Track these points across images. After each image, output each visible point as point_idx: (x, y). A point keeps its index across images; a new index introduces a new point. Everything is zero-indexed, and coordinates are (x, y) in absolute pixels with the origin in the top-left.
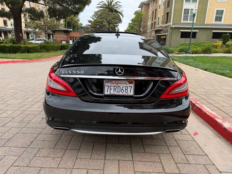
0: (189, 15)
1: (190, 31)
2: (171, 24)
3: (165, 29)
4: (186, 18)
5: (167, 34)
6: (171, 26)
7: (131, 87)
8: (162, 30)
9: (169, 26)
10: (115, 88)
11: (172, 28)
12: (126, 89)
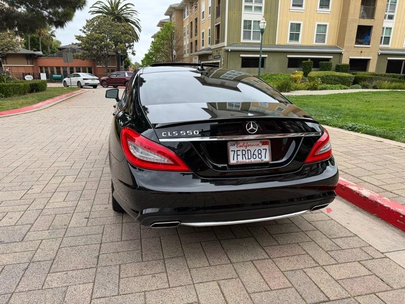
0: (252, 30)
1: (258, 56)
2: (226, 45)
3: (215, 54)
4: (247, 35)
5: (219, 61)
6: (226, 48)
8: (210, 54)
9: (223, 48)
10: (244, 153)
11: (228, 51)
12: (259, 154)
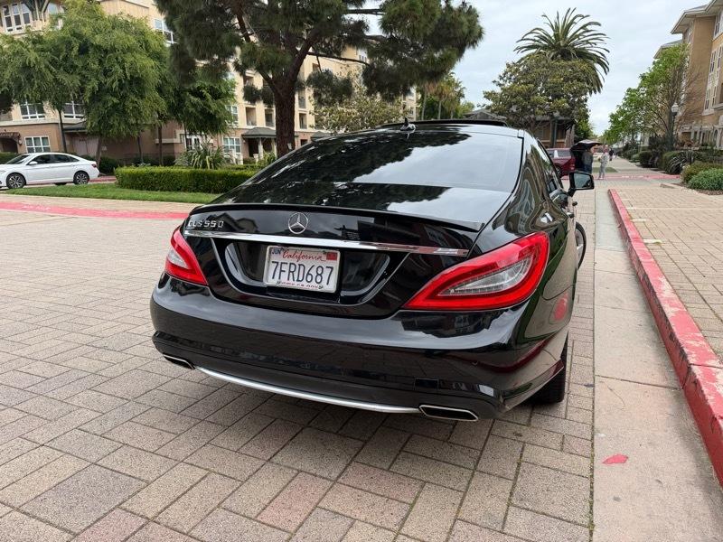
7: (332, 268)
10: (292, 269)
12: (318, 274)
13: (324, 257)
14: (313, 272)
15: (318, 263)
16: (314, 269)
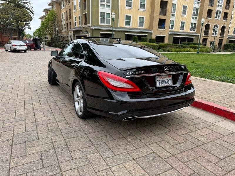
0: (105, 18)
1: (112, 33)
2: (91, 26)
3: (84, 30)
4: (103, 21)
5: (87, 35)
6: (91, 27)
7: (170, 79)
8: (81, 31)
9: (89, 28)
10: (162, 82)
11: (92, 29)
13: (168, 77)
14: (167, 81)
15: (167, 79)
16: (167, 80)
